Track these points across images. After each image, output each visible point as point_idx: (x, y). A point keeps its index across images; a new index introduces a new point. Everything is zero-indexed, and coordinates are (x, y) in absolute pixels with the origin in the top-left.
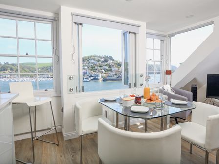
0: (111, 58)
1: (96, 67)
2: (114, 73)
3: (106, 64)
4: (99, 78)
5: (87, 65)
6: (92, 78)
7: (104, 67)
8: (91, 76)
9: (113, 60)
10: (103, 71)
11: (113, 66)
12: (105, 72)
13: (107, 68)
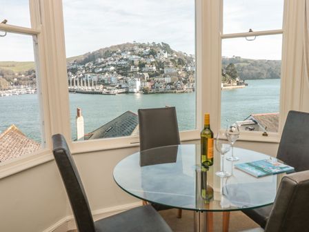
0: (166, 48)
1: (132, 67)
2: (168, 80)
3: (153, 60)
4: (135, 90)
5: (114, 63)
6: (121, 91)
7: (147, 67)
8: (120, 87)
9: (170, 52)
10: (146, 75)
11: (168, 63)
12: (150, 76)
13: (154, 68)
